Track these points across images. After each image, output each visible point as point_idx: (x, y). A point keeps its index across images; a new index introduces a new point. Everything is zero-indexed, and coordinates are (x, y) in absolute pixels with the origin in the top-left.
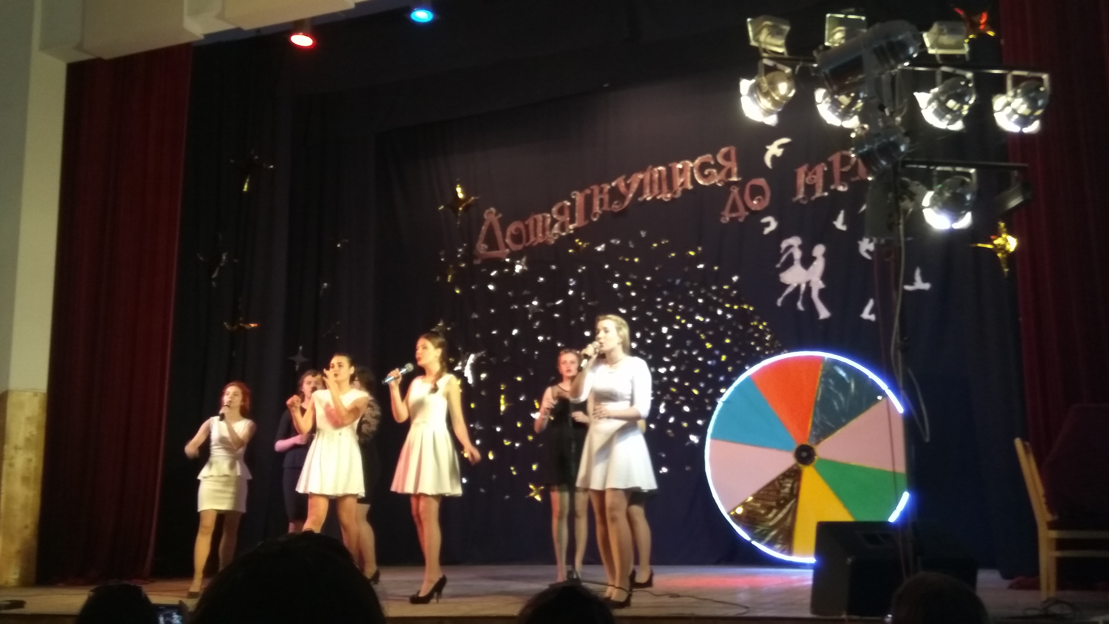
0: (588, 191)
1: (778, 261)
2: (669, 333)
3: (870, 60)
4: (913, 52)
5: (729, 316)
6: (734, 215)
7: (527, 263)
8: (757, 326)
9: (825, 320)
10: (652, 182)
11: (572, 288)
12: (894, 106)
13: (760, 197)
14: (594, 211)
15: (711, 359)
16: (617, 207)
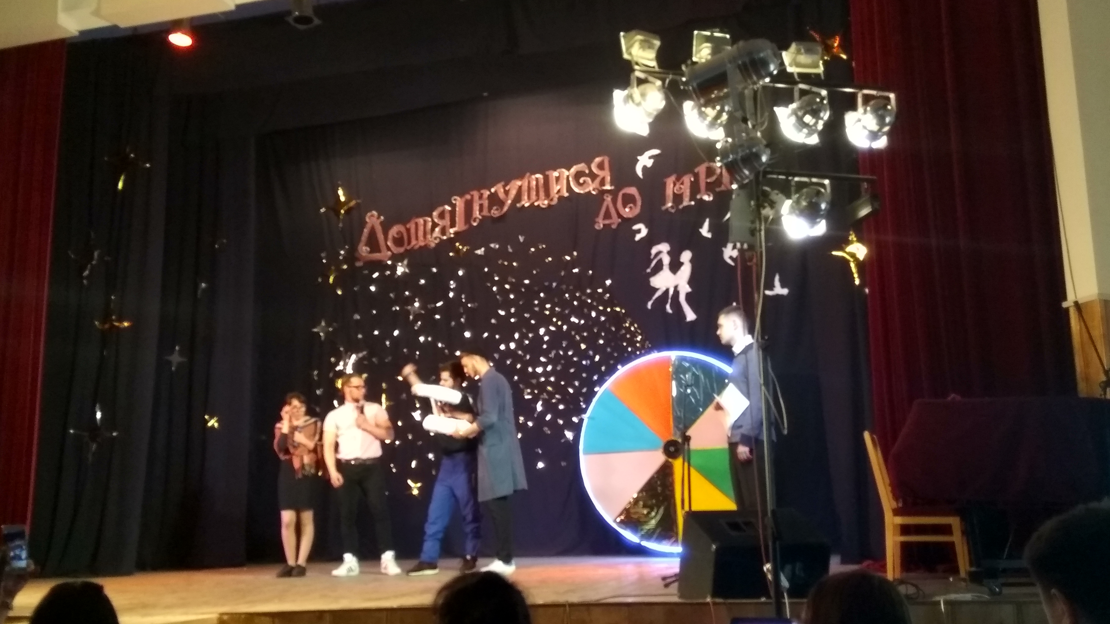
0: (468, 197)
1: (648, 266)
2: (545, 335)
3: (734, 76)
4: (773, 68)
5: (603, 319)
6: (607, 222)
7: (409, 266)
8: (629, 327)
9: (692, 322)
10: (529, 189)
11: (452, 290)
12: (756, 120)
13: (631, 205)
14: (474, 216)
15: (586, 360)
16: (496, 212)
